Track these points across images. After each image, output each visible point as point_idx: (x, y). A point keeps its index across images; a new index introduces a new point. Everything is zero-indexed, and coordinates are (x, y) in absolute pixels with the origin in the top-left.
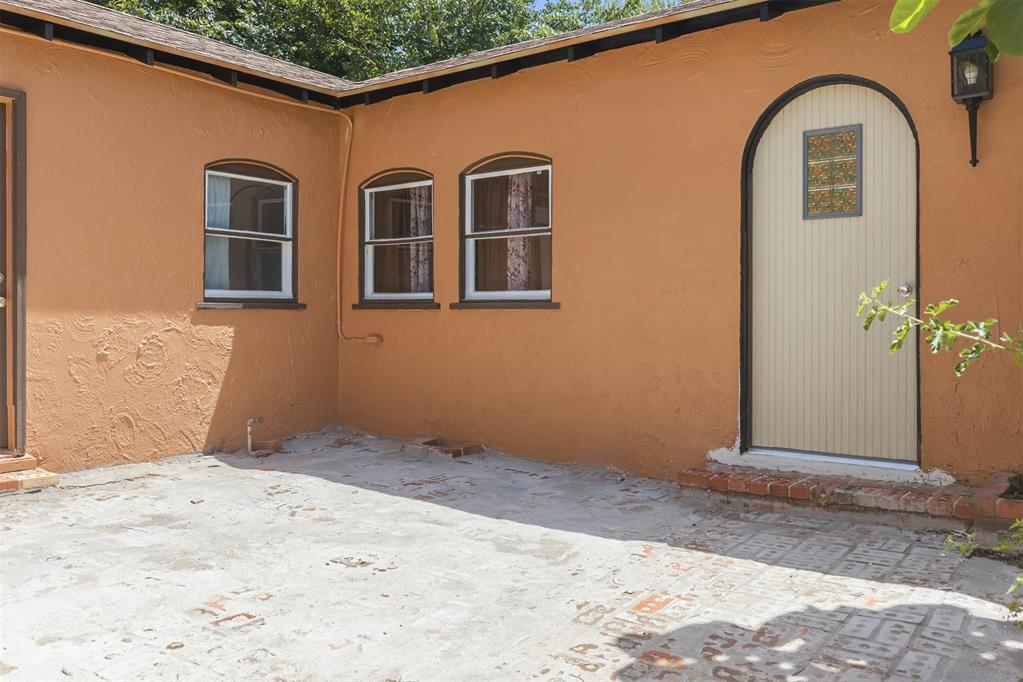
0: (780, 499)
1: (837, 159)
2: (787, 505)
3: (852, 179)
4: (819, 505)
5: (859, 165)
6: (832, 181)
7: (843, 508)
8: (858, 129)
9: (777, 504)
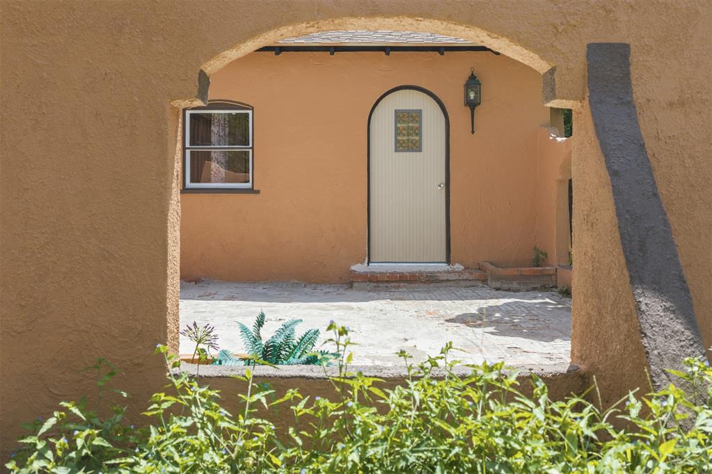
0: (404, 282)
1: (411, 125)
2: (406, 284)
3: (417, 135)
4: (422, 282)
5: (420, 128)
6: (409, 135)
7: (433, 282)
8: (420, 112)
9: (402, 284)
